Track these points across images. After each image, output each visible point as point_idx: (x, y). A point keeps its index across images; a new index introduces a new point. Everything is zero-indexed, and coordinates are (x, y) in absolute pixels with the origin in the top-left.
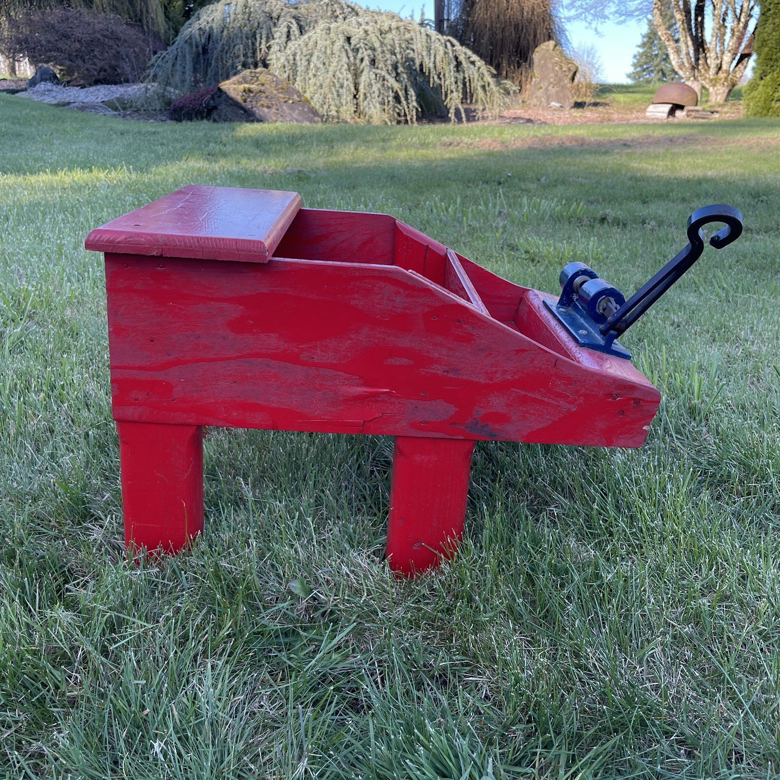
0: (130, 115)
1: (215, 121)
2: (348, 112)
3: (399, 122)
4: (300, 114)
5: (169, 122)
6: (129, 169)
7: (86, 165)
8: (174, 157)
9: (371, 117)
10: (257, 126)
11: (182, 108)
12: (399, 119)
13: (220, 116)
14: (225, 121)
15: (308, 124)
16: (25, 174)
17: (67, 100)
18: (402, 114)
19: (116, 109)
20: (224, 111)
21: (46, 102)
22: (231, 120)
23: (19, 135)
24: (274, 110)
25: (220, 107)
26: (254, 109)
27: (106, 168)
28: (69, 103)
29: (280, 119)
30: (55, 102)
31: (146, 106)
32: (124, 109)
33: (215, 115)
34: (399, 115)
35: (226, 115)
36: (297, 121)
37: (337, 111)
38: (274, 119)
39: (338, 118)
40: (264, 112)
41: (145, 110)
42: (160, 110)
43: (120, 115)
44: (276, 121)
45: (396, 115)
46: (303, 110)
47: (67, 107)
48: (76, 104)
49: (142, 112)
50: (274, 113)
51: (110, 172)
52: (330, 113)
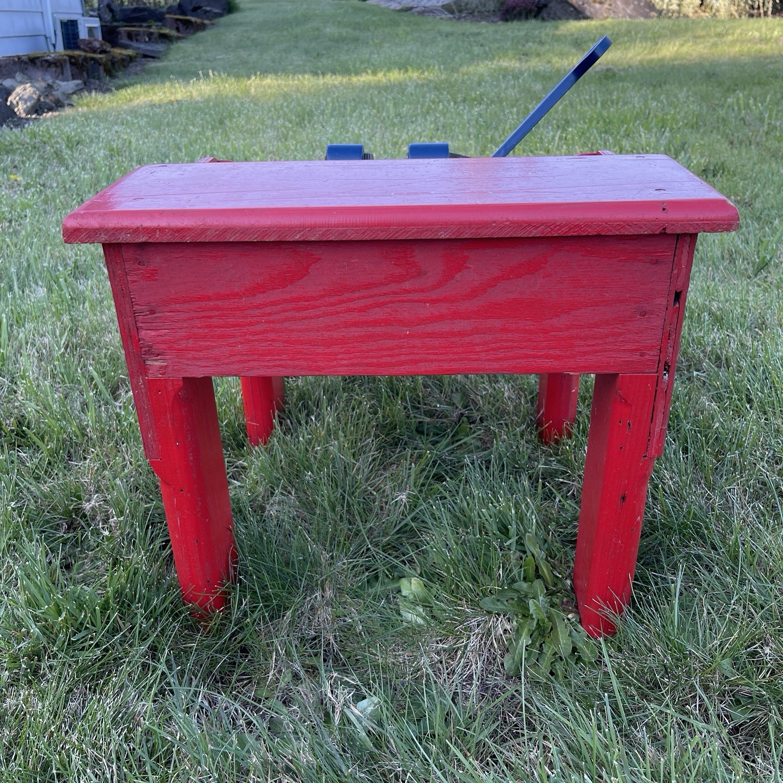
0: (464, 17)
1: (543, 19)
2: (691, 6)
3: (752, 16)
4: (634, 9)
5: (500, 23)
6: (440, 69)
7: (403, 66)
8: (488, 56)
9: (718, 11)
10: (583, 23)
11: (514, 8)
12: (752, 11)
13: (549, 14)
14: (553, 19)
15: (642, 19)
16: (350, 75)
17: (411, 5)
18: (756, 6)
19: (452, 12)
20: (554, 8)
21: (392, 8)
22: (560, 19)
23: (356, 40)
24: (606, 6)
25: (550, 5)
26: (586, 5)
27: (421, 68)
28: (411, 8)
29: (612, 15)
30: (399, 7)
31: (480, 7)
32: (460, 11)
33: (544, 14)
34: (752, 7)
35: (555, 13)
36: (630, 16)
37: (679, 5)
38: (605, 15)
39: (679, 12)
40: (594, 8)
41: (479, 12)
42: (494, 11)
43: (454, 18)
44: (607, 18)
45: (747, 7)
46: (639, 4)
47: (409, 12)
48: (418, 9)
49: (476, 14)
50: (607, 9)
51: (423, 73)
52: (671, 7)
